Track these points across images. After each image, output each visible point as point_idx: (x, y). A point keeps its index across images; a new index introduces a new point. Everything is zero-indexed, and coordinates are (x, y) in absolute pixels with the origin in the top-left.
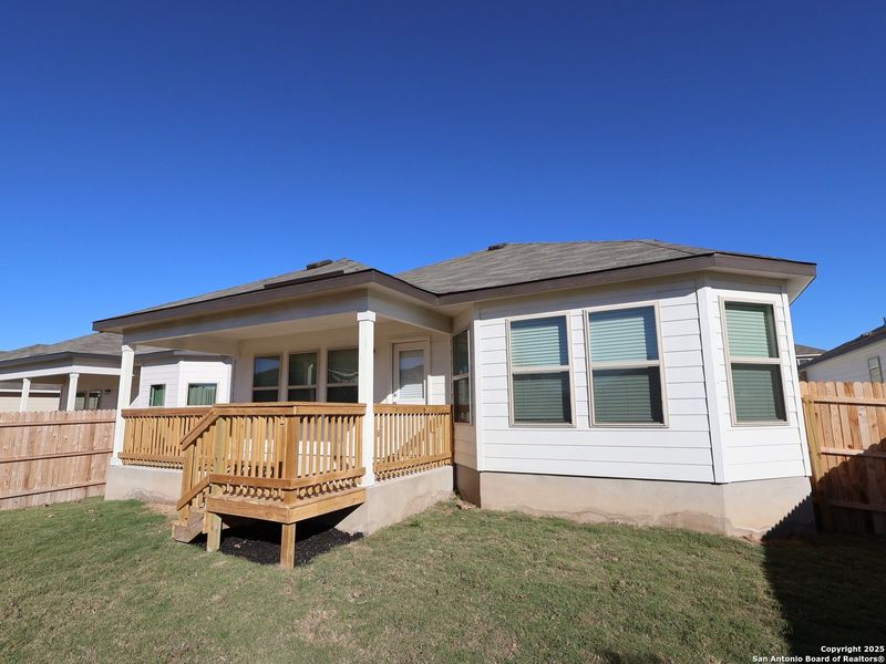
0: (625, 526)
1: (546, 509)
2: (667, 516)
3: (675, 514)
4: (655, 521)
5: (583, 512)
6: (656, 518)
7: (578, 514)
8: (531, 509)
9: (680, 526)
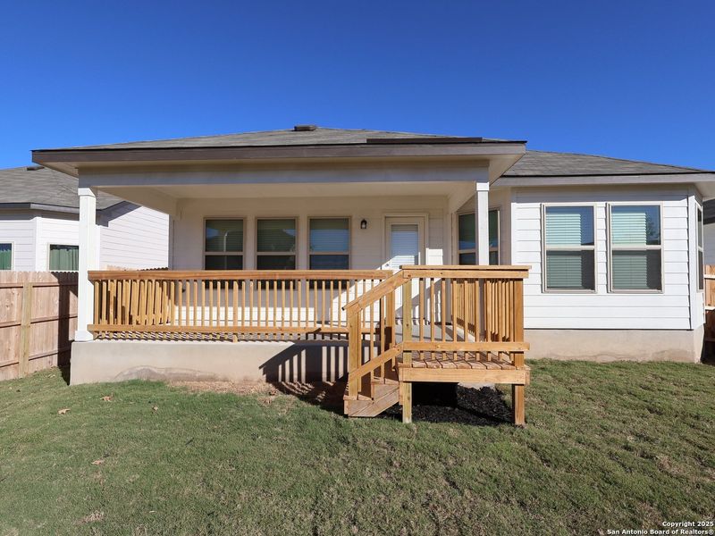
0: (629, 362)
1: (569, 355)
2: (658, 353)
3: (663, 352)
4: (649, 358)
5: (599, 355)
6: (650, 356)
7: (595, 357)
8: (558, 356)
9: (666, 359)
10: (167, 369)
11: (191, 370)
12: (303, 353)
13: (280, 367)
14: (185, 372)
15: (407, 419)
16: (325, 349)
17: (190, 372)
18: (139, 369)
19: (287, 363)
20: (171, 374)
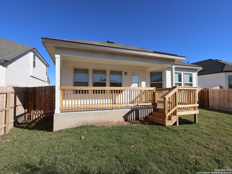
10: (93, 121)
11: (101, 120)
12: (134, 112)
13: (128, 116)
14: (99, 121)
15: (178, 125)
16: (140, 110)
17: (101, 121)
18: (82, 122)
19: (130, 115)
20: (94, 122)
